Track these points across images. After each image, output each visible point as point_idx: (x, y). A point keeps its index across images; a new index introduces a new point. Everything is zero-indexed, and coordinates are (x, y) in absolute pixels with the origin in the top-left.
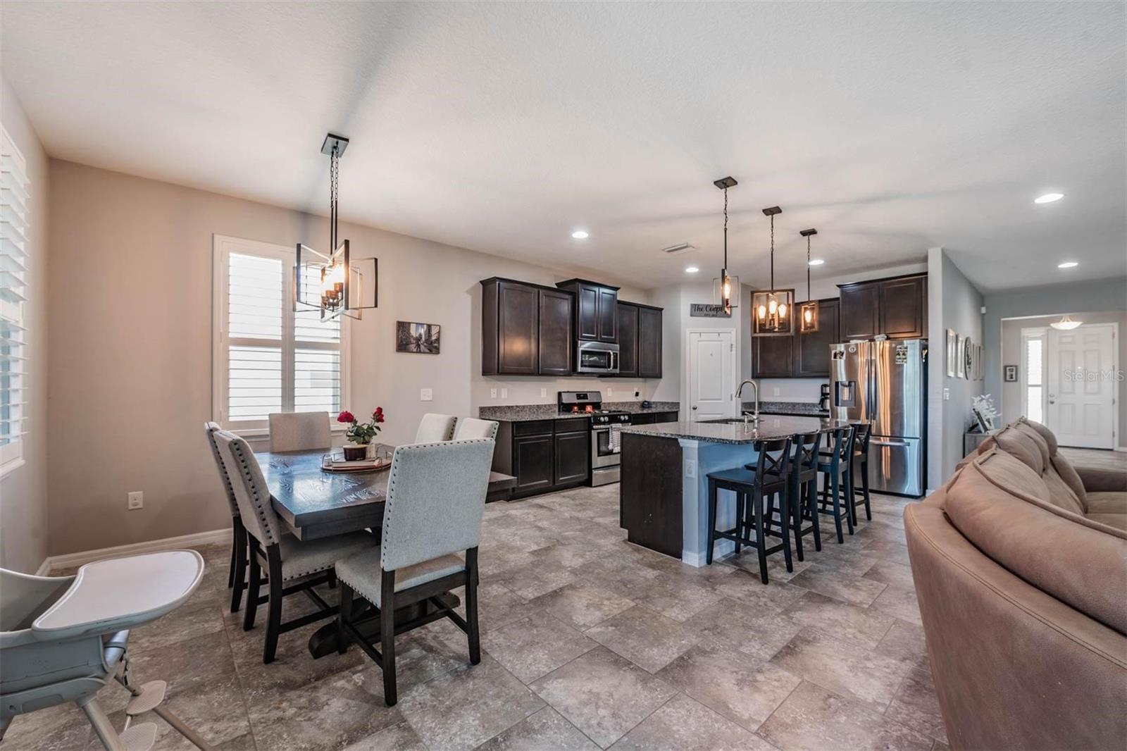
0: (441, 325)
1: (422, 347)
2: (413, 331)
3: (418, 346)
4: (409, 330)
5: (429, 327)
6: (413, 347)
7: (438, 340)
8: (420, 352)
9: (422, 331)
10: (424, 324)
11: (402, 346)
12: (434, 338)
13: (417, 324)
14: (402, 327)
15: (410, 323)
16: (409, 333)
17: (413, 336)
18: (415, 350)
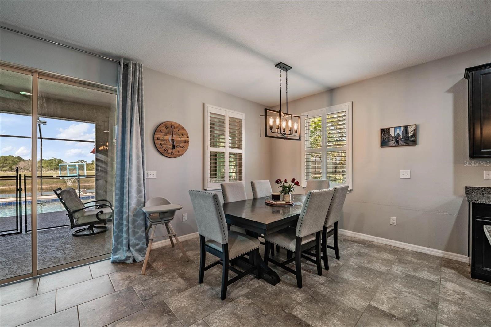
0: (417, 124)
1: (400, 142)
2: (393, 133)
3: (397, 141)
4: (389, 132)
5: (406, 128)
6: (392, 143)
7: (414, 135)
8: (399, 145)
9: (400, 132)
10: (401, 127)
11: (384, 143)
12: (410, 135)
13: (395, 127)
14: (385, 132)
15: (389, 129)
16: (389, 135)
17: (392, 136)
18: (394, 145)
